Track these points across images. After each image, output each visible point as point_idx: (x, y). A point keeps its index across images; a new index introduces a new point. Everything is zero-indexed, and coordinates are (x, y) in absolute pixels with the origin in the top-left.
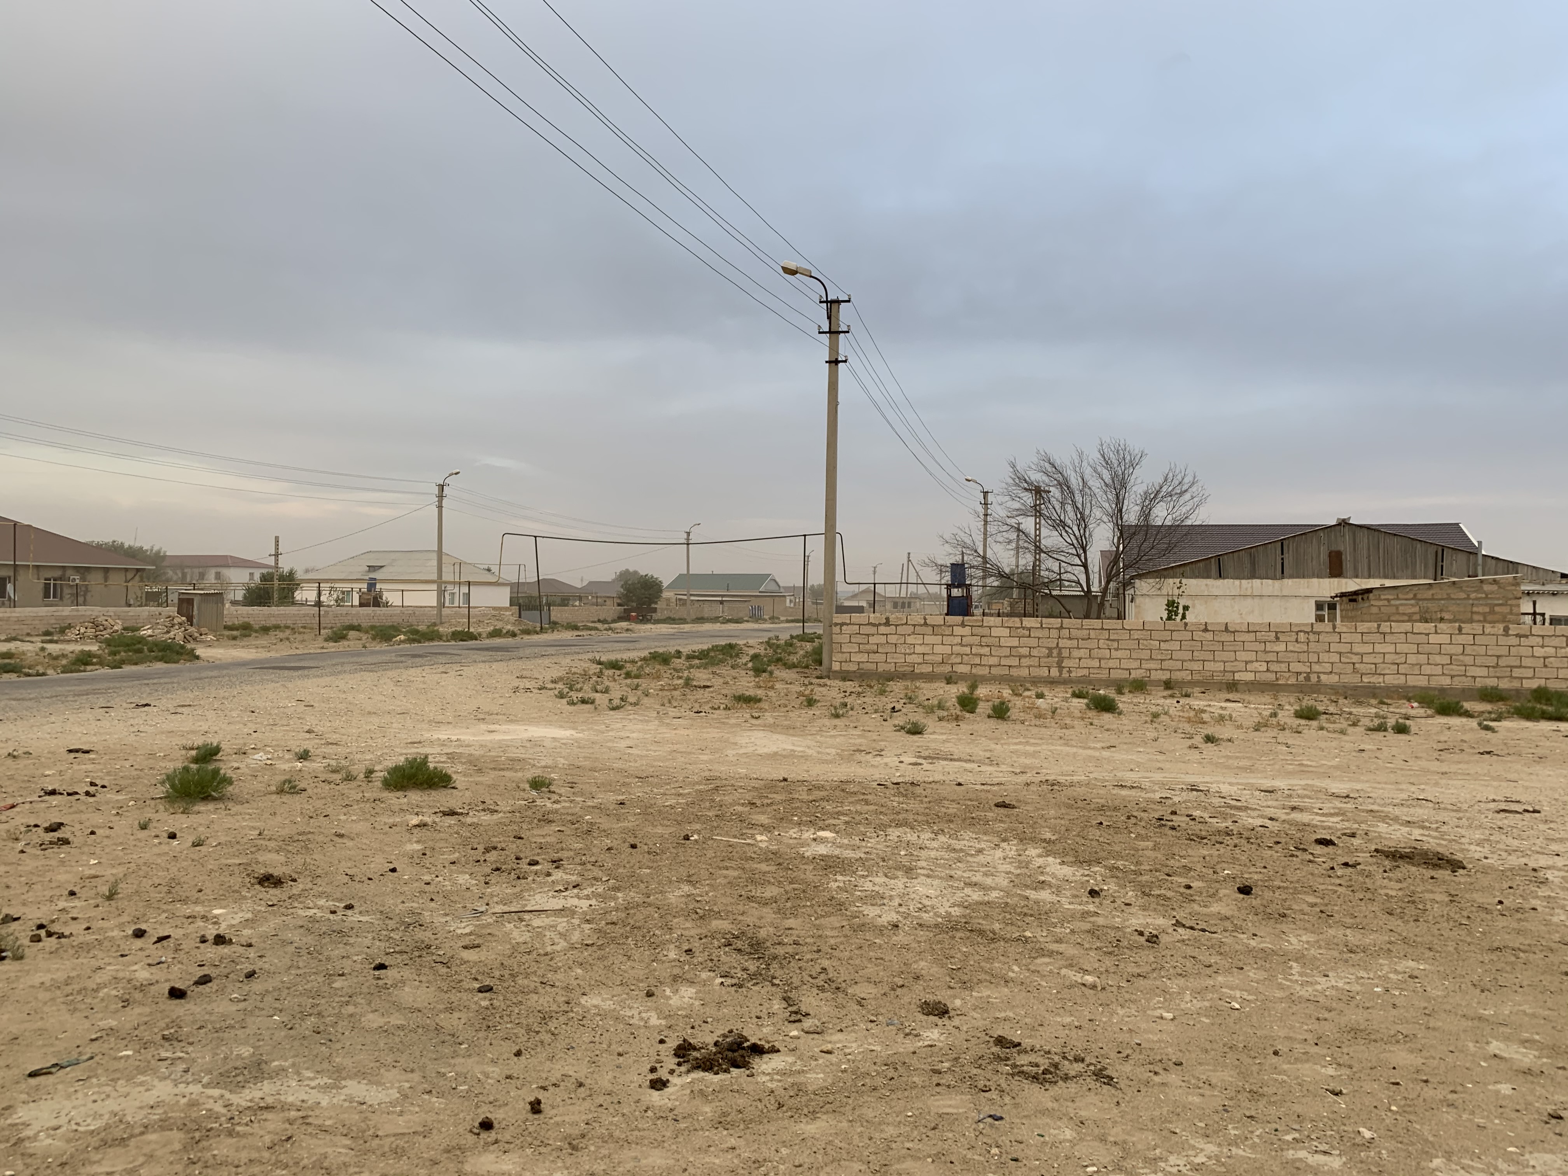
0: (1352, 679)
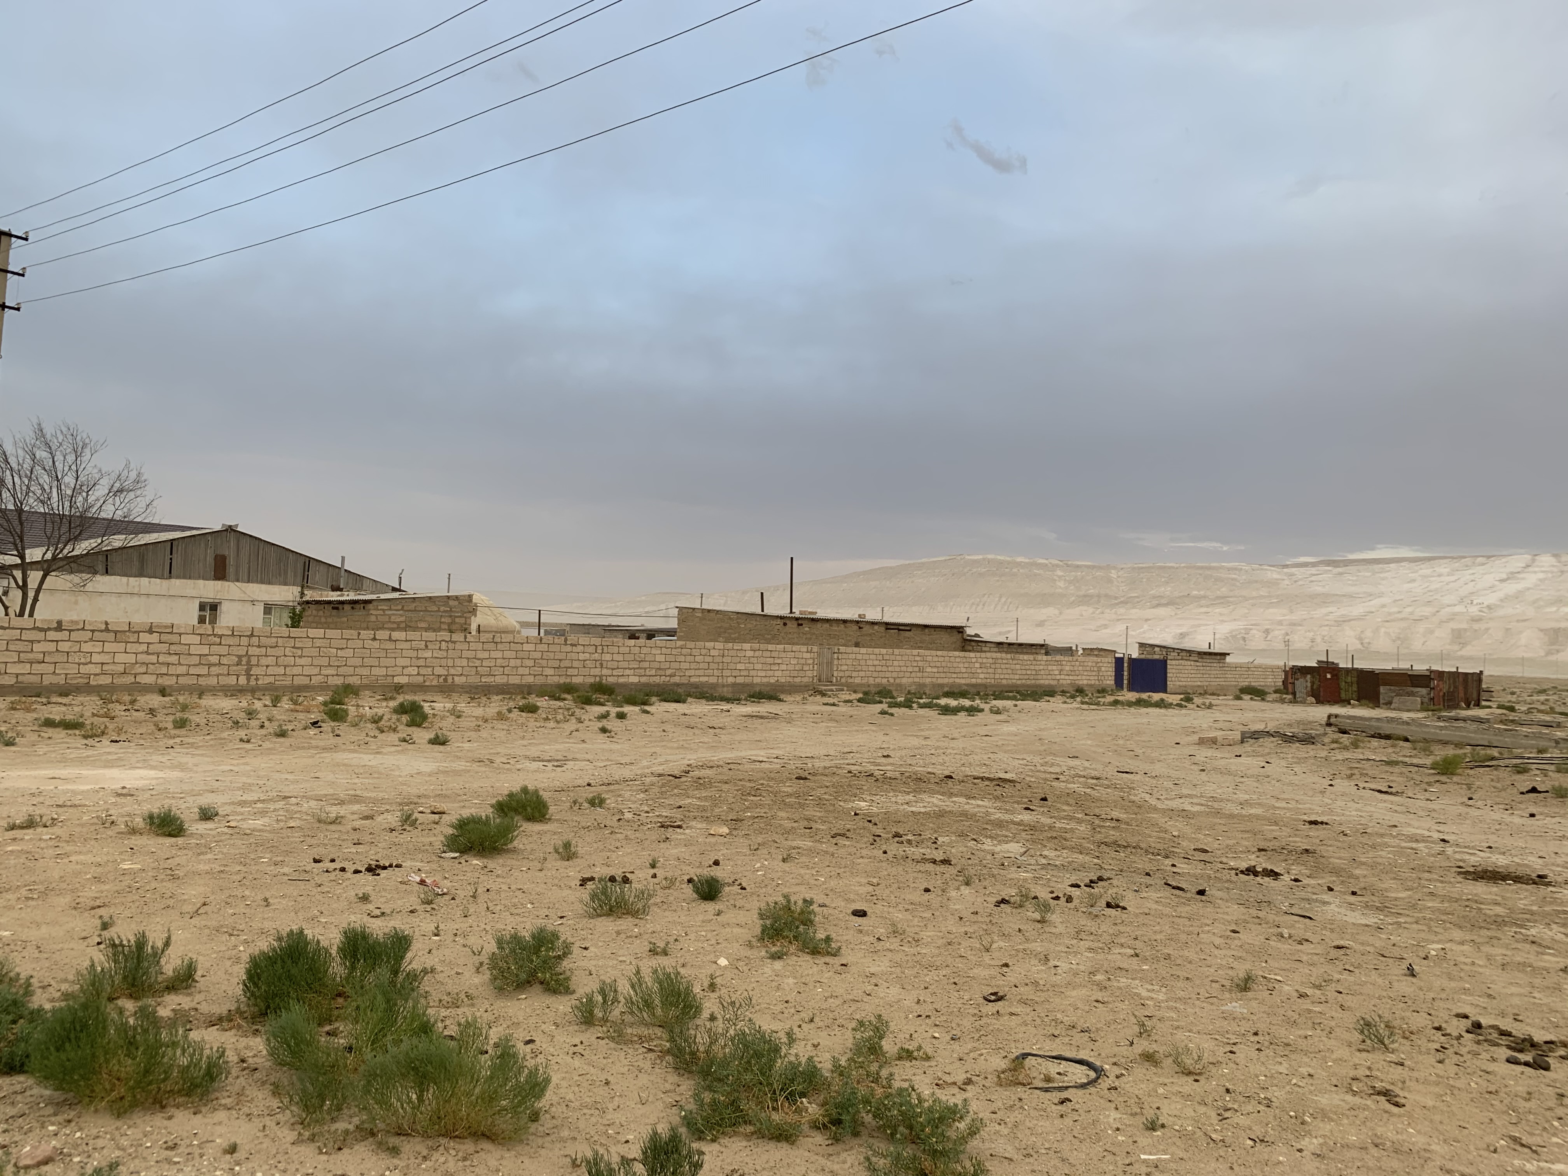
0: (474, 680)
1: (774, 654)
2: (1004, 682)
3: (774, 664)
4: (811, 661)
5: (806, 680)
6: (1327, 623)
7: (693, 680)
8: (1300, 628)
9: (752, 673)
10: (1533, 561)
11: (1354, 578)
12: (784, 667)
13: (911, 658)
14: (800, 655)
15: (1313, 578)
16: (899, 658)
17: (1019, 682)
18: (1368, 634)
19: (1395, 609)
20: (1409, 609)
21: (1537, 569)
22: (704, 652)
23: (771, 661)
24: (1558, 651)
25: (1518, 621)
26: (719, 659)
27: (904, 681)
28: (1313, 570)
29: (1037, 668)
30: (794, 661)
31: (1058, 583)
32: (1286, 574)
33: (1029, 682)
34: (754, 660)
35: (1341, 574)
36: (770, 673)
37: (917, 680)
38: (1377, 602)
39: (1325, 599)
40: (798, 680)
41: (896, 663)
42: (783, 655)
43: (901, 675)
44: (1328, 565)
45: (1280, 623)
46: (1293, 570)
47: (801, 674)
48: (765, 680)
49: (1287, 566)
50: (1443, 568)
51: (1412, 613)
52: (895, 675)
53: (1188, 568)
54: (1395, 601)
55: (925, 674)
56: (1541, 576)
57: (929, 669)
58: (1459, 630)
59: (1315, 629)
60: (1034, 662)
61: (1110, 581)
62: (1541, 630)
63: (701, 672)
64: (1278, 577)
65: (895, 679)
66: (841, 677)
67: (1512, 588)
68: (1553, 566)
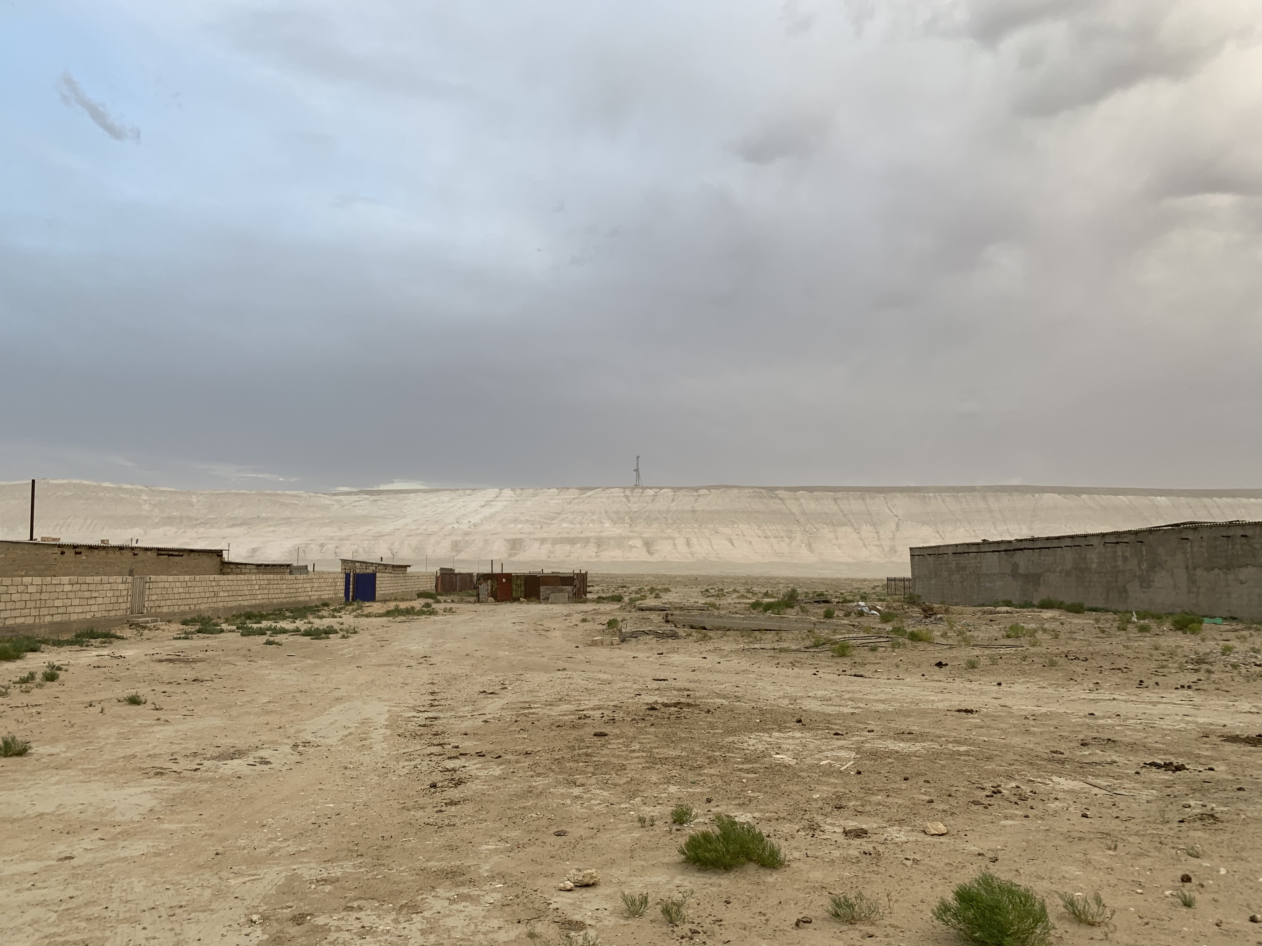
1: (92, 587)
2: (275, 601)
3: (91, 598)
4: (125, 593)
5: (119, 613)
6: (366, 538)
7: (9, 622)
8: (347, 542)
9: (70, 609)
10: (500, 493)
11: (385, 504)
12: (100, 601)
13: (209, 583)
14: (114, 586)
15: (355, 504)
16: (199, 584)
17: (285, 600)
18: (396, 545)
19: (414, 527)
20: (424, 527)
21: (502, 499)
22: (21, 588)
23: (87, 594)
24: (515, 554)
25: (492, 534)
26: (37, 596)
27: (202, 607)
28: (356, 498)
29: (297, 586)
30: (109, 594)
31: (144, 507)
32: (335, 500)
33: (291, 600)
34: (71, 595)
35: (376, 501)
36: (87, 608)
37: (212, 605)
38: (401, 522)
39: (365, 520)
40: (112, 614)
41: (197, 590)
42: (100, 587)
43: (200, 601)
44: (366, 494)
45: (332, 538)
46: (341, 497)
47: (116, 607)
48: (82, 616)
49: (335, 494)
50: (445, 496)
51: (425, 530)
52: (195, 602)
53: (258, 494)
54: (414, 521)
55: (219, 599)
56: (505, 503)
57: (222, 594)
58: (456, 542)
59: (358, 543)
60: (295, 582)
61: (191, 505)
62: (506, 540)
63: (16, 613)
64: (329, 502)
65: (195, 605)
66: (151, 607)
67: (488, 511)
68: (511, 497)
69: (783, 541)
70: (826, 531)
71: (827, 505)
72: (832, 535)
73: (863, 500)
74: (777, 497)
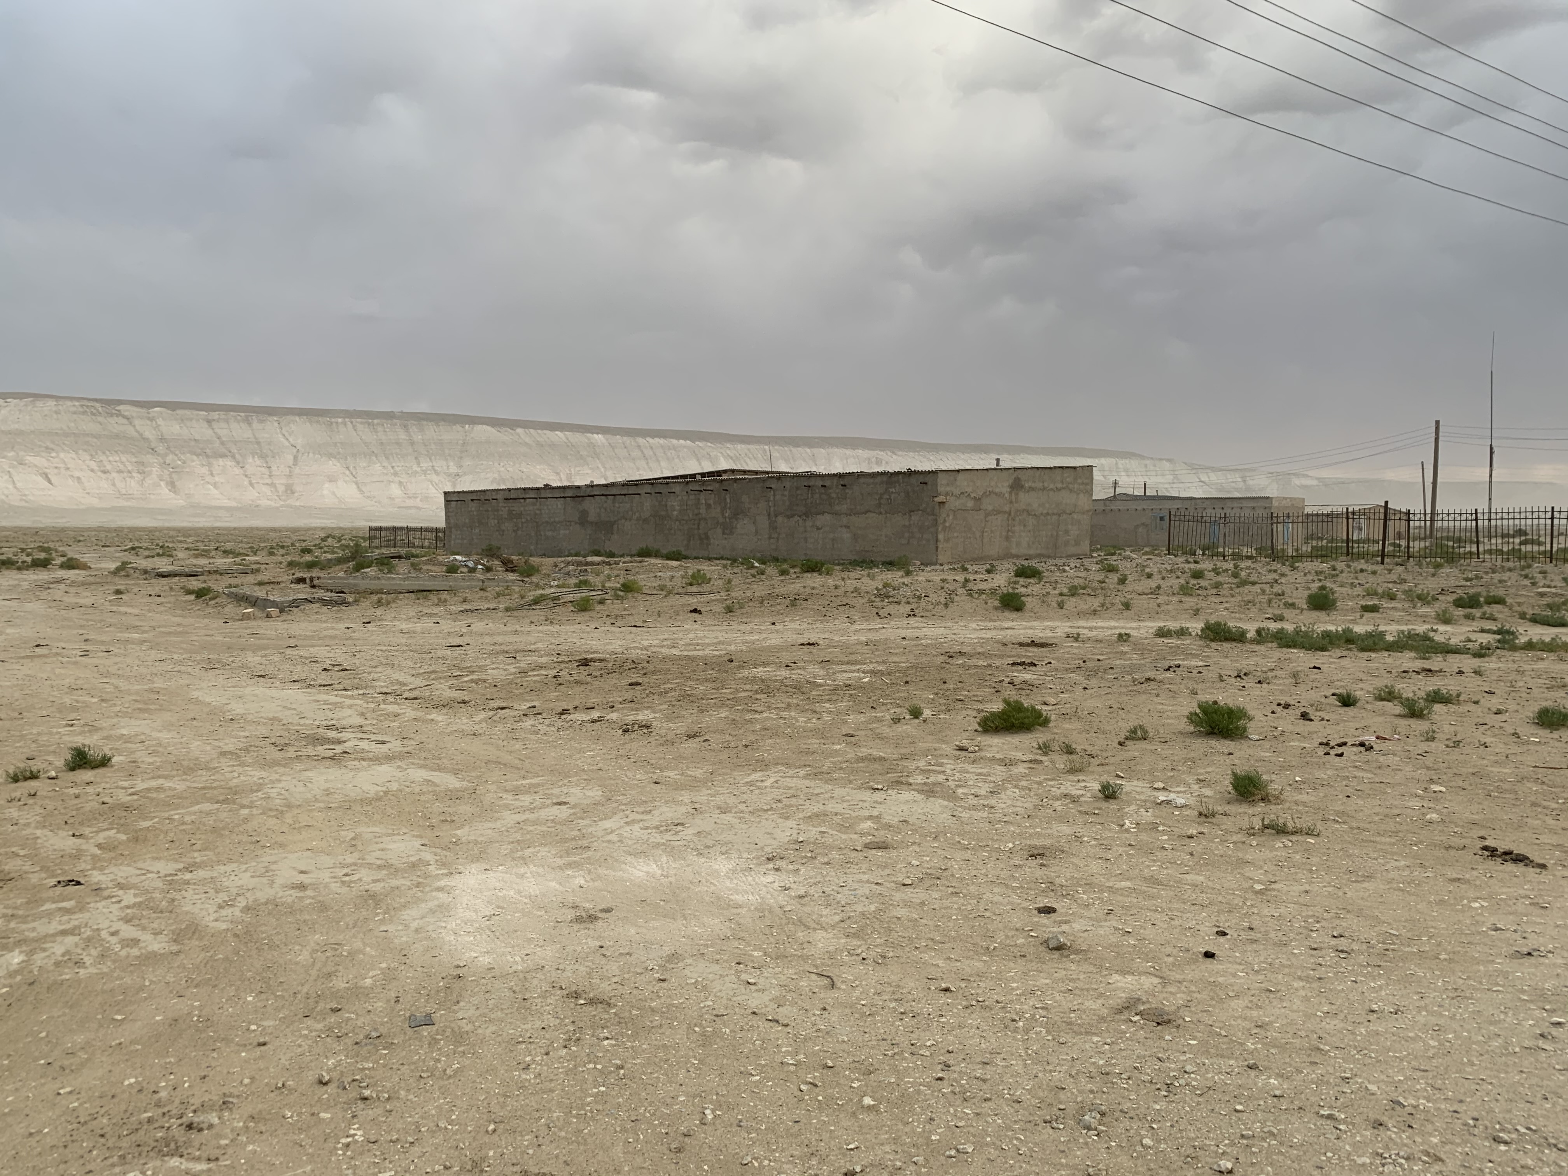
69: (131, 477)
70: (196, 465)
71: (199, 429)
72: (204, 470)
73: (250, 424)
74: (119, 414)
